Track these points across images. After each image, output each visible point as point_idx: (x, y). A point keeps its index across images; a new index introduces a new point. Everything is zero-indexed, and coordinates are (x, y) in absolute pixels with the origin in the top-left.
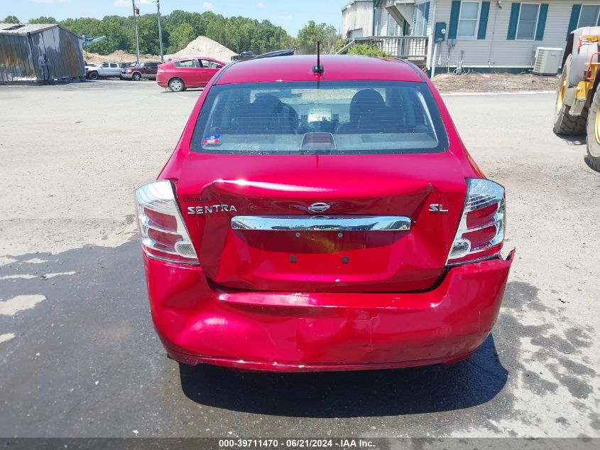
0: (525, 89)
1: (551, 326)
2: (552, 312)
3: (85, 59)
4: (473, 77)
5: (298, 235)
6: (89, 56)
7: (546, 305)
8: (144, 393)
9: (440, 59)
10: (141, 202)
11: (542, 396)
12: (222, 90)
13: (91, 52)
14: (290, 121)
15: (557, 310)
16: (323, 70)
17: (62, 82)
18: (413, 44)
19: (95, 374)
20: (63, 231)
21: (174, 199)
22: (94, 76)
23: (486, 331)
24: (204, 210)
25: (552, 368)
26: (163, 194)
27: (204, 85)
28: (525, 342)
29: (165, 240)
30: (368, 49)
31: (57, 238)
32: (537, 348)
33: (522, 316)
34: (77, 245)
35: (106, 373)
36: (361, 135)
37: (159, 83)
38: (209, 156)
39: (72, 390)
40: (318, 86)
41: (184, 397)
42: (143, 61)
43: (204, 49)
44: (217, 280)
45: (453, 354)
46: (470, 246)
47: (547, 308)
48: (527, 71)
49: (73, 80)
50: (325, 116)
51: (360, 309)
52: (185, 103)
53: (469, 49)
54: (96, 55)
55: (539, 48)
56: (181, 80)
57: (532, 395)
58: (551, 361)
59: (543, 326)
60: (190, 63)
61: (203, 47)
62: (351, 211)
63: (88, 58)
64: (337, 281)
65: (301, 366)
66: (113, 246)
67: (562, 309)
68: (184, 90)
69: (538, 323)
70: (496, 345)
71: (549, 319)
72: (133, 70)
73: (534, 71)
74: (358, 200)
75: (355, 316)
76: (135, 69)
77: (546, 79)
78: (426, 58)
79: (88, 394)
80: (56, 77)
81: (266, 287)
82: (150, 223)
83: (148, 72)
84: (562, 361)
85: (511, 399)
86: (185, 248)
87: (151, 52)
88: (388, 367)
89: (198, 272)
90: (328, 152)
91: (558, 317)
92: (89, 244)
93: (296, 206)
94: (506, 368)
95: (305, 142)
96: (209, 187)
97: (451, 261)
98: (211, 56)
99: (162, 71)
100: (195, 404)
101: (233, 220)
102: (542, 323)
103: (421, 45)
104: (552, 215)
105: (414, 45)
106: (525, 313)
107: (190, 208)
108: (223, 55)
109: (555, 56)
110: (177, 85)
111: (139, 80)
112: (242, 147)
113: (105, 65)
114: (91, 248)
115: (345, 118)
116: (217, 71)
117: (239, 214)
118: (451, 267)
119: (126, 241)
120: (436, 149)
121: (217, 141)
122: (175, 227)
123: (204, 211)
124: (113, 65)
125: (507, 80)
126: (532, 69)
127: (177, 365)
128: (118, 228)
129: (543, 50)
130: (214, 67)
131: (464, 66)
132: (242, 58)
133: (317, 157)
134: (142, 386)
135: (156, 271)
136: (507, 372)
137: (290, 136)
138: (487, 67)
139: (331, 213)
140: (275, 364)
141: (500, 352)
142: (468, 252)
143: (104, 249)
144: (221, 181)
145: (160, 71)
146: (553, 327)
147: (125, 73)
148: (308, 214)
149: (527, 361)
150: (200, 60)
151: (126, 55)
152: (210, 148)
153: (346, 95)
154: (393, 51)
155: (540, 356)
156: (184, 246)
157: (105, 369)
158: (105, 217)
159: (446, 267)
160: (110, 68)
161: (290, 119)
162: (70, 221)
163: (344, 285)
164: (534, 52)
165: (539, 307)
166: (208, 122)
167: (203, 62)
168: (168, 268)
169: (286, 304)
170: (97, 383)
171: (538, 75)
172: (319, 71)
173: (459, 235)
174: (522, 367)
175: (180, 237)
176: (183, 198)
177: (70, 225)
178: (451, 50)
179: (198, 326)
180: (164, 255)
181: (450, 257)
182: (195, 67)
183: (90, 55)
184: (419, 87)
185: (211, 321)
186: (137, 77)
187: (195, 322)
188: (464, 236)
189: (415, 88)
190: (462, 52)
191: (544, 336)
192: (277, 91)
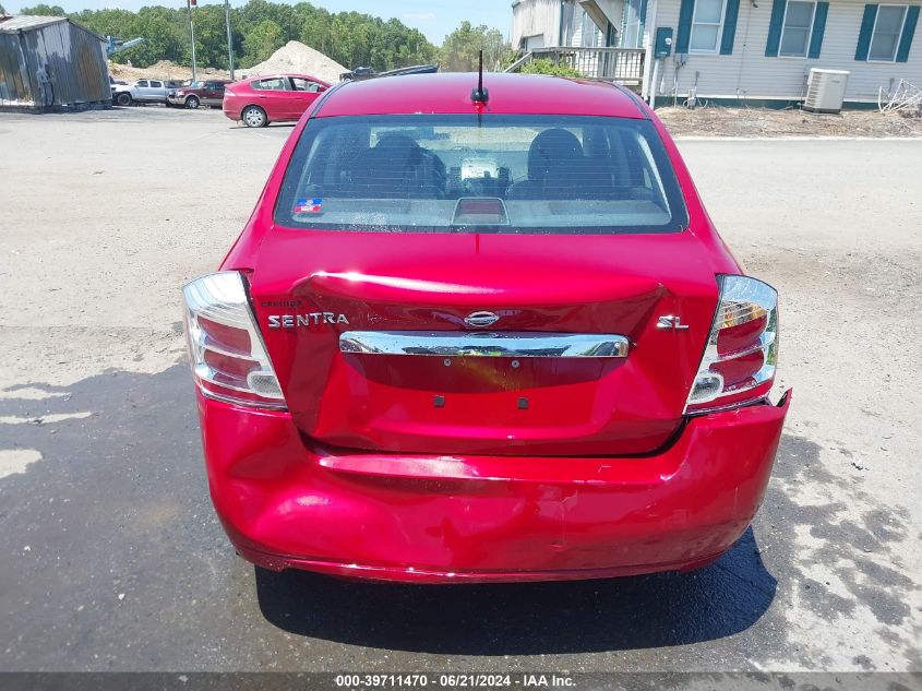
0: (791, 133)
1: (841, 507)
2: (842, 484)
3: (110, 74)
4: (713, 112)
5: (447, 363)
6: (118, 69)
7: (833, 472)
8: (197, 614)
9: (662, 83)
10: (194, 307)
11: (830, 621)
12: (327, 126)
13: (120, 62)
14: (433, 177)
15: (849, 480)
16: (486, 97)
17: (74, 109)
18: (621, 60)
19: (119, 581)
20: (71, 346)
21: (247, 303)
22: (125, 100)
23: (746, 519)
24: (295, 320)
25: (845, 575)
26: (228, 294)
27: (296, 118)
28: (803, 533)
29: (231, 369)
30: (552, 66)
31: (62, 358)
32: (820, 543)
33: (795, 490)
34: (94, 370)
35: (138, 580)
36: (548, 202)
37: (227, 114)
38: (304, 232)
39: (81, 608)
40: (480, 122)
41: (263, 620)
42: (203, 78)
43: (297, 61)
44: (316, 434)
45: (693, 554)
46: (722, 384)
47: (833, 477)
48: (795, 105)
49: (92, 105)
50: (488, 170)
51: (546, 484)
52: (267, 145)
53: (707, 70)
54: (128, 67)
55: (813, 70)
56: (260, 108)
57: (815, 618)
58: (842, 563)
59: (830, 506)
60: (277, 83)
61: (296, 59)
62: (535, 326)
63: (115, 72)
64: (510, 437)
65: (451, 575)
66: (153, 372)
67: (858, 480)
68: (266, 125)
69: (822, 502)
70: (756, 537)
71: (839, 495)
72: (186, 92)
73: (805, 105)
74: (545, 308)
75: (538, 494)
76: (191, 91)
77: (823, 117)
78: (641, 82)
79: (106, 614)
80: (66, 101)
81: (395, 447)
82: (207, 341)
83: (211, 96)
84: (861, 564)
85: (782, 624)
86: (266, 381)
87: (215, 64)
88: (589, 576)
89: (284, 421)
90: (496, 229)
91: (851, 493)
92: (112, 369)
93: (444, 316)
94: (774, 575)
95: (458, 213)
96: (303, 284)
97: (692, 407)
98: (309, 74)
99: (232, 95)
100: (280, 632)
101: (342, 337)
102: (827, 502)
103: (634, 61)
104: (838, 329)
105: (624, 62)
106: (800, 486)
107: (271, 318)
108: (328, 71)
109: (838, 82)
110: (255, 117)
111: (196, 108)
112: (358, 218)
113: (143, 83)
114: (116, 374)
115: (520, 173)
116: (316, 96)
117: (352, 328)
118: (691, 417)
119: (171, 364)
120: (668, 226)
121: (316, 208)
122: (247, 348)
123: (295, 322)
124: (155, 84)
125: (765, 119)
126: (803, 102)
127: (251, 567)
128: (159, 343)
129: (820, 73)
130: (312, 90)
131: (698, 96)
132: (356, 76)
133: (477, 237)
134: (194, 602)
135: (216, 417)
136: (775, 582)
137: (435, 201)
138: (735, 97)
139: (501, 328)
140: (411, 570)
141: (764, 549)
142: (718, 393)
143: (137, 376)
144: (322, 274)
145: (228, 94)
146: (845, 509)
147: (173, 96)
148: (464, 330)
149: (805, 563)
150: (291, 79)
151: (175, 69)
152: (305, 220)
153: (522, 137)
154: (591, 70)
155: (825, 556)
156: (262, 380)
157: (134, 574)
158: (140, 325)
159: (685, 417)
160: (149, 88)
161: (435, 175)
162: (83, 329)
163: (522, 443)
164: (806, 77)
165: (822, 476)
166: (302, 178)
167: (297, 82)
168: (236, 415)
169: (427, 475)
170: (121, 596)
171: (812, 111)
172: (481, 98)
173: (704, 365)
174: (798, 574)
175: (256, 365)
176: (262, 301)
177: (83, 337)
178: (681, 70)
179: (286, 508)
180: (231, 393)
181: (690, 401)
182: (284, 89)
183: (120, 67)
184: (640, 127)
185: (307, 501)
186: (193, 103)
187: (282, 500)
188: (714, 367)
189: (635, 128)
190: (697, 74)
191: (830, 522)
192: (413, 128)
